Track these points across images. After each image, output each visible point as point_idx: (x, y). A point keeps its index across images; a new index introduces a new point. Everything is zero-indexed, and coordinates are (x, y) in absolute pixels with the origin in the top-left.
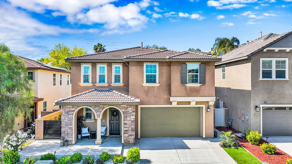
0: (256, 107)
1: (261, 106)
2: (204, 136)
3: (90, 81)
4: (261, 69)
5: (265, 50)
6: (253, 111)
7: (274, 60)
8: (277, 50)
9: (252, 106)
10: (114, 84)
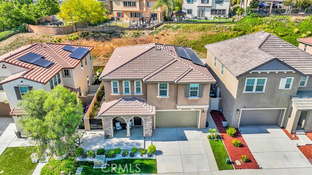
0: (238, 110)
1: (241, 109)
2: (199, 128)
3: (119, 92)
4: (246, 85)
5: (251, 72)
6: (235, 112)
7: (256, 79)
8: (260, 72)
9: (235, 109)
10: (136, 94)
